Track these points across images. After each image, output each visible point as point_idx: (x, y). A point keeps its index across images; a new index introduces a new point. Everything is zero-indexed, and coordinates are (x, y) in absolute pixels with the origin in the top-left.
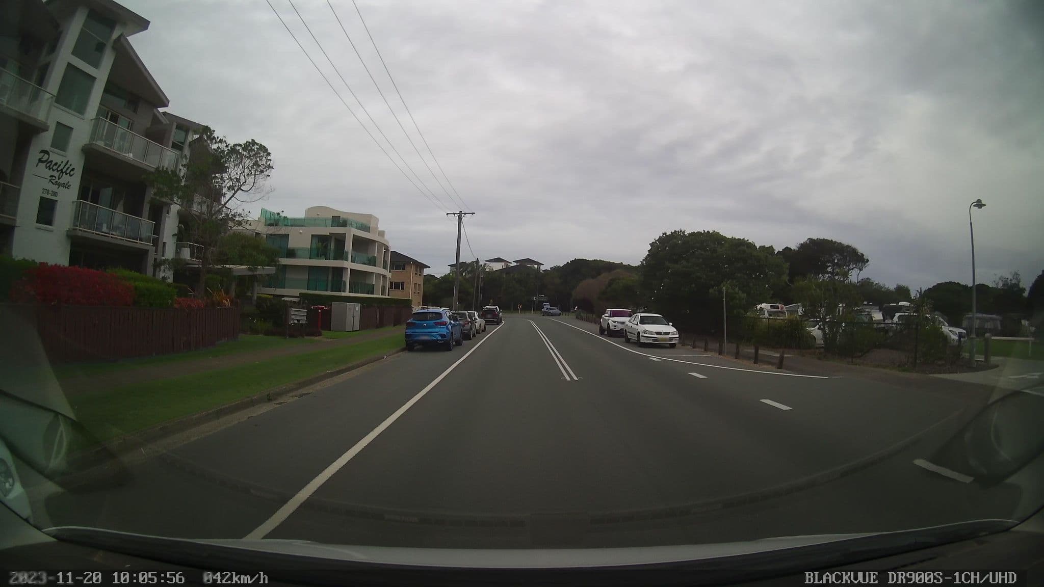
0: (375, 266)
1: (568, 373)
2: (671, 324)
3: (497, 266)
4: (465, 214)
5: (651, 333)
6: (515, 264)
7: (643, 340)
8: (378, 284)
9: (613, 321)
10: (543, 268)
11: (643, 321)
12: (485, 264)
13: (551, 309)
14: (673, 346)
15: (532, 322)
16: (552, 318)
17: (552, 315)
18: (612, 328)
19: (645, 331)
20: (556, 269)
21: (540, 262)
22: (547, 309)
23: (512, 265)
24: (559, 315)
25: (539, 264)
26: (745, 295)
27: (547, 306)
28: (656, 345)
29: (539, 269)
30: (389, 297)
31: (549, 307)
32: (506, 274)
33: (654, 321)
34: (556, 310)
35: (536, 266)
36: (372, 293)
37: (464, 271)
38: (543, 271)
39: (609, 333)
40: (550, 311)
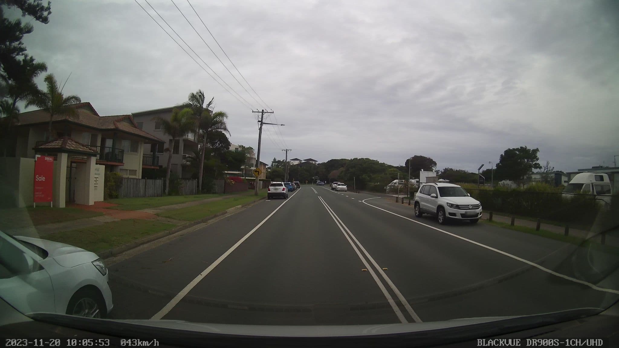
2: (346, 186)
3: (296, 163)
4: (288, 150)
6: (304, 161)
7: (338, 190)
9: (334, 185)
10: (317, 163)
11: (339, 185)
12: (290, 162)
14: (346, 191)
15: (313, 189)
16: (321, 186)
17: (321, 185)
18: (334, 187)
19: (338, 187)
20: (324, 164)
21: (316, 160)
23: (302, 162)
24: (324, 185)
26: (369, 178)
27: (318, 181)
28: (342, 190)
29: (315, 164)
31: (319, 181)
32: (301, 166)
33: (343, 185)
34: (323, 183)
35: (314, 162)
37: (280, 165)
38: (317, 164)
39: (333, 189)
40: (320, 183)
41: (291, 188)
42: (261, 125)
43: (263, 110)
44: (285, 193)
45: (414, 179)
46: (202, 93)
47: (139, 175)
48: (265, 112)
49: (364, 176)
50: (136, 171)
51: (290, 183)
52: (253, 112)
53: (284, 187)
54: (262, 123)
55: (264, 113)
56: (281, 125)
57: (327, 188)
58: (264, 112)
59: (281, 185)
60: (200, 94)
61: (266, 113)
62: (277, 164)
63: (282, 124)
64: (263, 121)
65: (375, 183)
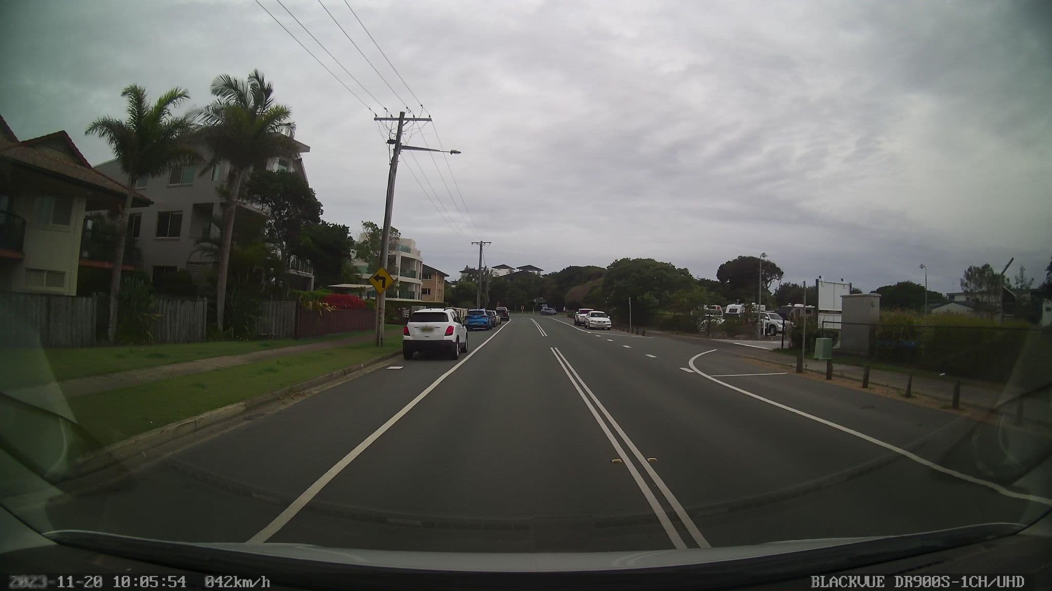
0: (415, 278)
1: (544, 334)
2: (609, 317)
3: (503, 272)
4: (485, 243)
5: (595, 321)
6: (518, 270)
8: (417, 291)
9: (581, 316)
10: (542, 273)
11: (593, 315)
12: (493, 270)
13: (548, 309)
14: (609, 329)
15: (533, 320)
16: (549, 317)
17: (551, 314)
18: (580, 320)
19: (592, 321)
20: (554, 275)
21: (539, 268)
22: (545, 309)
23: (515, 271)
24: (555, 314)
25: (539, 270)
26: (658, 300)
27: (545, 307)
29: (539, 275)
30: (422, 301)
31: (547, 307)
32: (510, 280)
33: (599, 315)
34: (553, 311)
35: (536, 272)
36: (413, 298)
37: (473, 277)
38: (542, 276)
39: (578, 323)
40: (548, 311)
41: (485, 323)
42: (397, 151)
43: (402, 114)
44: (454, 341)
45: (739, 304)
46: (260, 77)
47: (70, 287)
48: (408, 120)
49: (646, 296)
50: (63, 274)
51: (483, 310)
52: (375, 119)
53: (451, 323)
54: (397, 145)
55: (404, 122)
56: (452, 152)
57: (562, 320)
58: (406, 119)
59: (442, 317)
60: (256, 81)
61: (411, 122)
62: (467, 274)
63: (454, 149)
64: (403, 142)
65: (675, 313)
